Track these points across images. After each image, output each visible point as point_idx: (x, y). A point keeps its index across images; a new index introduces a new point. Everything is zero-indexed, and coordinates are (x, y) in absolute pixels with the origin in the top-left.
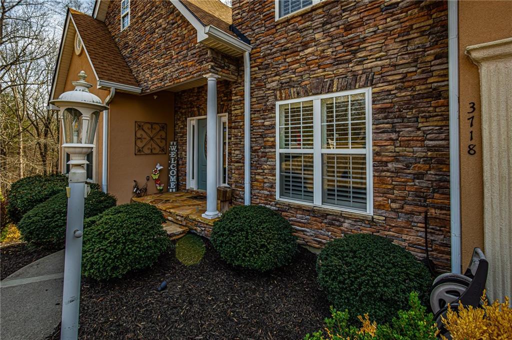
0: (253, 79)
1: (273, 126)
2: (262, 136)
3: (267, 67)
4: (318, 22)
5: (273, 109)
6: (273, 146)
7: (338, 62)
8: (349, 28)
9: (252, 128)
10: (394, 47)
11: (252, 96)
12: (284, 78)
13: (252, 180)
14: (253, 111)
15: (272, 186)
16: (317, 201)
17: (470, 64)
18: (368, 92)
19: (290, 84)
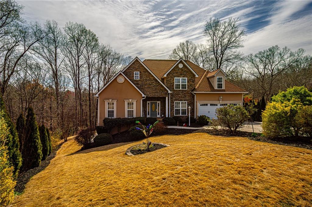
0: (170, 97)
1: (174, 105)
2: (172, 106)
3: (173, 96)
4: (181, 92)
5: (174, 102)
6: (174, 108)
7: (183, 98)
8: (185, 94)
9: (170, 105)
10: (189, 98)
11: (170, 100)
12: (176, 98)
13: (171, 113)
14: (171, 102)
15: (174, 114)
16: (181, 115)
17: (196, 102)
18: (187, 102)
19: (177, 99)
